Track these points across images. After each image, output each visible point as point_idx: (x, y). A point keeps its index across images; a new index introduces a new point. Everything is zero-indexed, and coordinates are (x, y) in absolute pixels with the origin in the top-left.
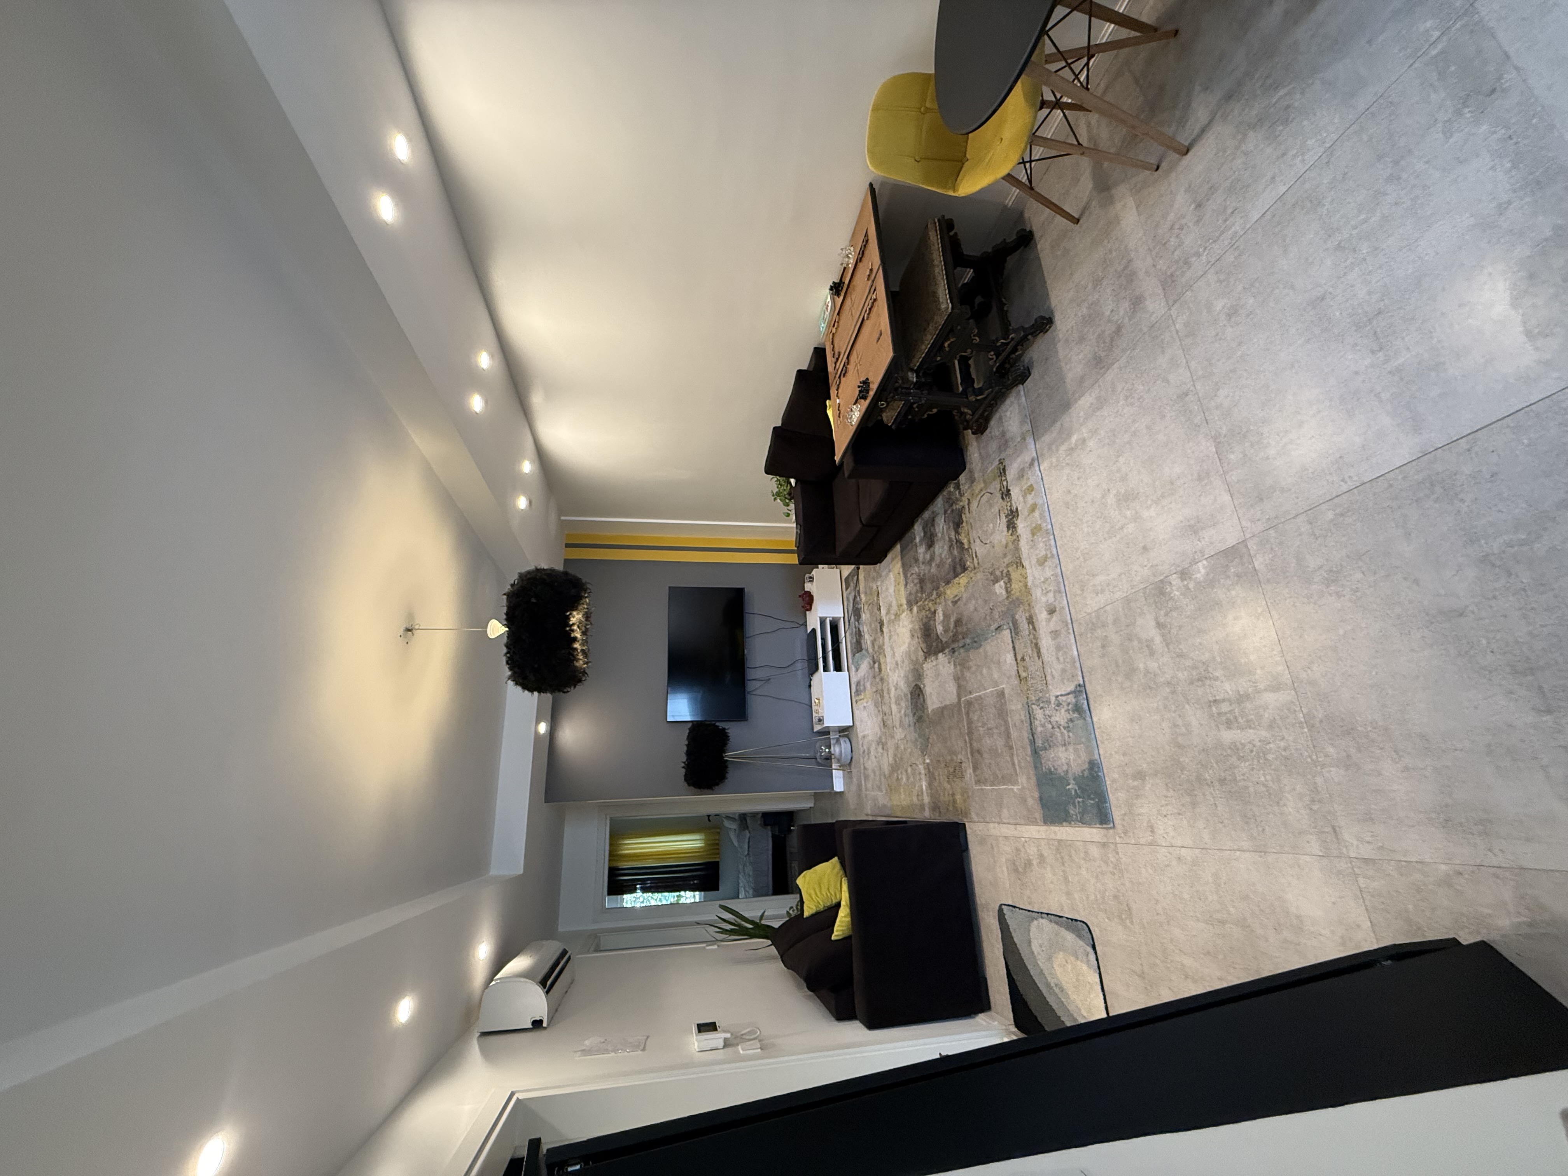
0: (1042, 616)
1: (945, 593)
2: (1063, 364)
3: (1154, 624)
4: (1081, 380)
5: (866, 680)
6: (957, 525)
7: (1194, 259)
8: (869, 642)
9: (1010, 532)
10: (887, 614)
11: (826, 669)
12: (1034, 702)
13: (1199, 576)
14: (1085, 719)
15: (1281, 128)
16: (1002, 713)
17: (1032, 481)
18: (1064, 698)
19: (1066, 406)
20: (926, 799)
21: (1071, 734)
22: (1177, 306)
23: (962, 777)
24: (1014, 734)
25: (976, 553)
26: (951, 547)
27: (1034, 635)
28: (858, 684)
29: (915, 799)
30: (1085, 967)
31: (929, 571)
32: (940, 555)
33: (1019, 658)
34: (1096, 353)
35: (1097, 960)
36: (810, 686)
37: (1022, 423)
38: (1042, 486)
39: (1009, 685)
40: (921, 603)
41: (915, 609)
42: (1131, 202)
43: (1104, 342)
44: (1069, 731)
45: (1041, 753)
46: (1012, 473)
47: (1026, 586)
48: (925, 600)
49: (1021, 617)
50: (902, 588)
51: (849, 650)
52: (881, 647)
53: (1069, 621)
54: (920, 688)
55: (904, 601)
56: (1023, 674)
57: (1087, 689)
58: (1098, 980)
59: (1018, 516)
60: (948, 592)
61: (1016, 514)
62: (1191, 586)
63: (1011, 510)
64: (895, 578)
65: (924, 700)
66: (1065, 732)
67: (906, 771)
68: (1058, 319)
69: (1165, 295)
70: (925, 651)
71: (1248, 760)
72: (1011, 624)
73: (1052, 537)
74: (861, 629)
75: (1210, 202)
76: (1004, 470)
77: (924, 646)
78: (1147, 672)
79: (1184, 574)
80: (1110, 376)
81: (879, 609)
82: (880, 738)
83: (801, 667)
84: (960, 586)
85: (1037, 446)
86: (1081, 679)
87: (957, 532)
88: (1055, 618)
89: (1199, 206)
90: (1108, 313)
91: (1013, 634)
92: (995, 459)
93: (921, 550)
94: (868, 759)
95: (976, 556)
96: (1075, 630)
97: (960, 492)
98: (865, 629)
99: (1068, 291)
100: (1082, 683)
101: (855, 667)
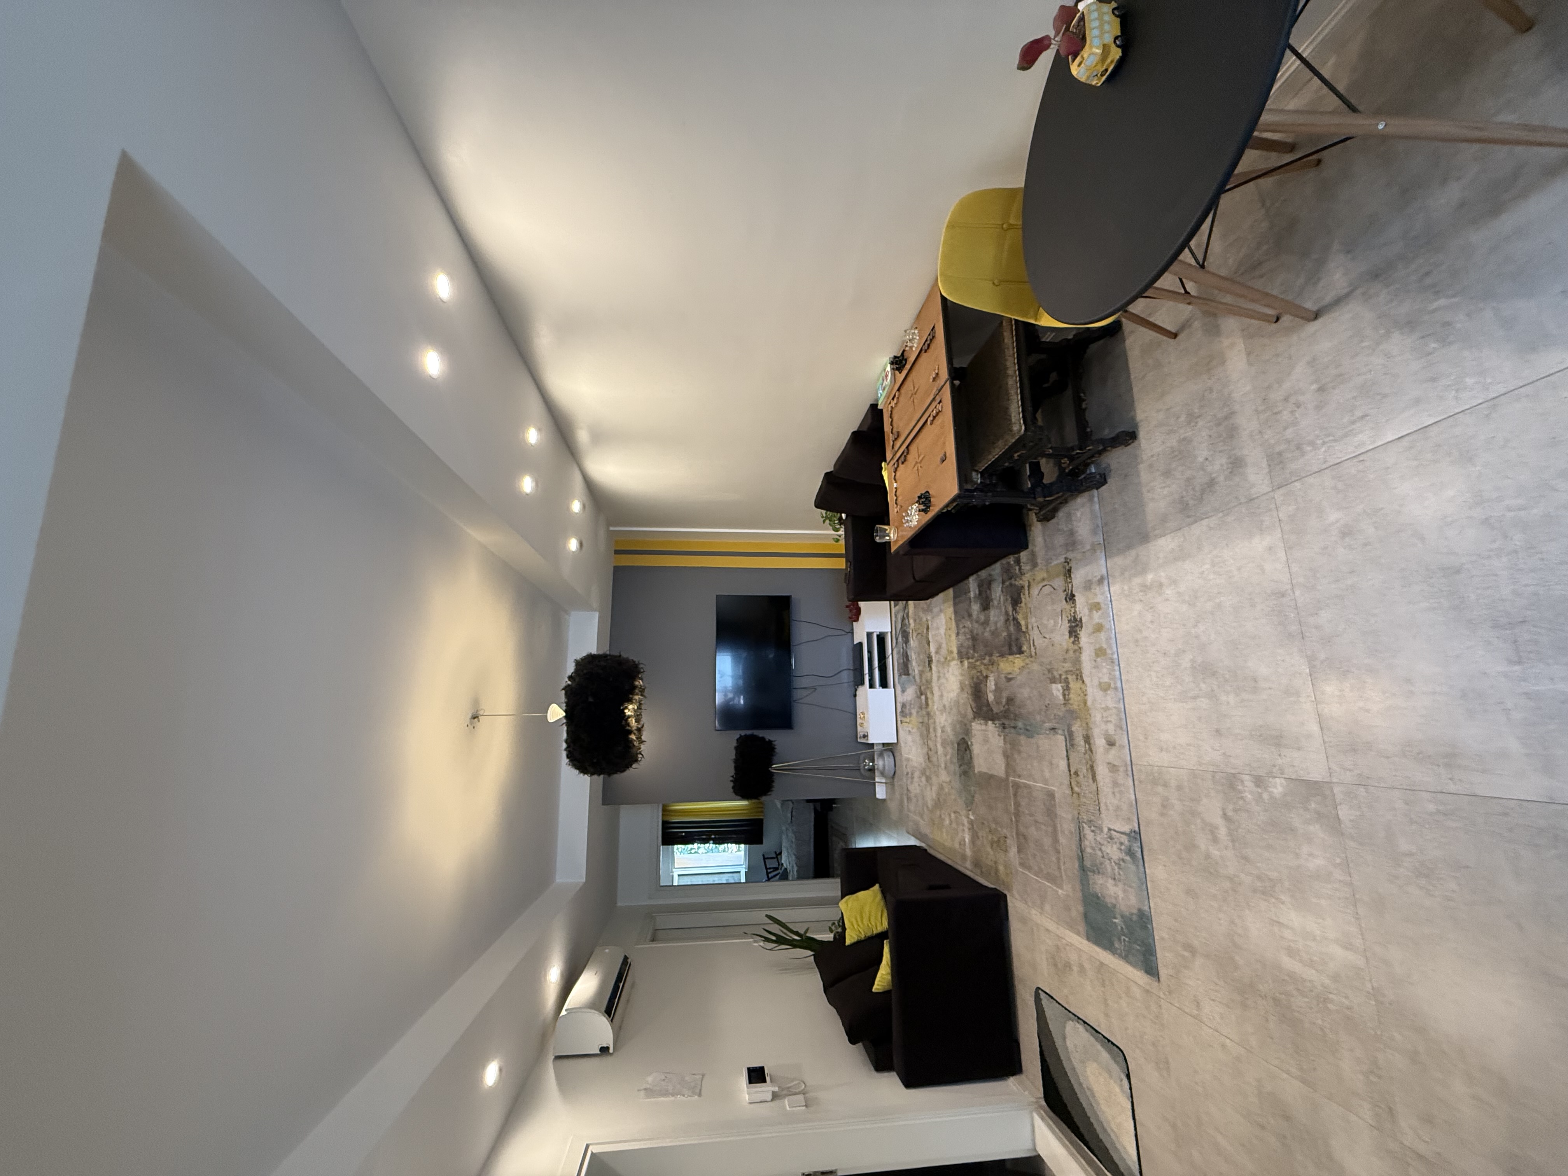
0: (1099, 742)
1: (999, 665)
2: (1144, 490)
3: (1221, 813)
4: (1164, 519)
5: (912, 706)
6: (1016, 602)
7: (1309, 448)
8: (916, 671)
9: (1072, 639)
10: (937, 653)
11: (872, 686)
12: (1085, 821)
13: (1275, 791)
14: (1137, 866)
15: (1434, 345)
16: (1051, 812)
17: (1099, 599)
18: (1118, 835)
19: (1145, 538)
20: (968, 852)
21: (1121, 873)
22: (1282, 491)
23: (1006, 851)
24: (1062, 840)
25: (1033, 640)
26: (1007, 620)
27: (1090, 757)
28: (904, 706)
29: (957, 846)
30: (1117, 1089)
31: (983, 633)
32: (996, 623)
33: (1072, 773)
34: (1182, 497)
35: (1131, 1089)
36: (855, 696)
37: (1094, 532)
38: (1110, 609)
39: (1061, 791)
40: (973, 661)
41: (966, 663)
42: (1240, 345)
43: (1193, 489)
44: (1119, 868)
45: (1089, 873)
46: (1079, 577)
47: (1085, 703)
48: (977, 661)
49: (1077, 728)
50: (954, 637)
51: (896, 672)
52: (929, 682)
53: (1129, 763)
54: (967, 744)
55: (955, 650)
56: (1076, 789)
57: (1142, 837)
58: (1130, 1106)
59: (1082, 627)
60: (1002, 665)
61: (1080, 624)
62: (1265, 796)
63: (1074, 617)
64: (946, 622)
65: (971, 758)
66: (1116, 868)
67: (950, 815)
68: (1142, 434)
69: (1270, 472)
70: (975, 710)
71: (1306, 997)
72: (1066, 733)
73: (1117, 668)
74: (909, 654)
75: (1337, 391)
76: (1070, 571)
77: (974, 705)
78: (1208, 856)
79: (1259, 781)
80: (1198, 529)
81: (928, 643)
82: (924, 769)
83: (847, 677)
84: (1012, 665)
85: (1108, 565)
86: (1136, 825)
87: (1014, 609)
88: (1113, 751)
89: (1321, 389)
90: (1200, 459)
91: (1068, 744)
92: (1060, 555)
93: (976, 607)
94: (912, 783)
95: (1034, 645)
96: (1135, 774)
97: (1020, 569)
98: (913, 656)
99: (1159, 411)
100: (1137, 829)
101: (902, 688)
